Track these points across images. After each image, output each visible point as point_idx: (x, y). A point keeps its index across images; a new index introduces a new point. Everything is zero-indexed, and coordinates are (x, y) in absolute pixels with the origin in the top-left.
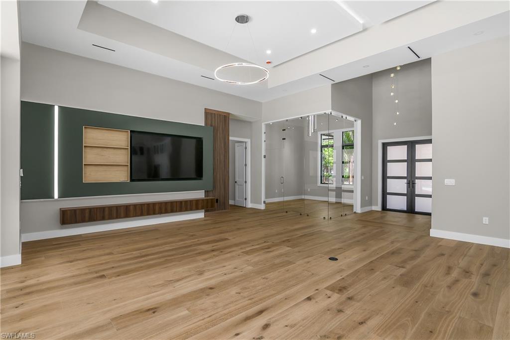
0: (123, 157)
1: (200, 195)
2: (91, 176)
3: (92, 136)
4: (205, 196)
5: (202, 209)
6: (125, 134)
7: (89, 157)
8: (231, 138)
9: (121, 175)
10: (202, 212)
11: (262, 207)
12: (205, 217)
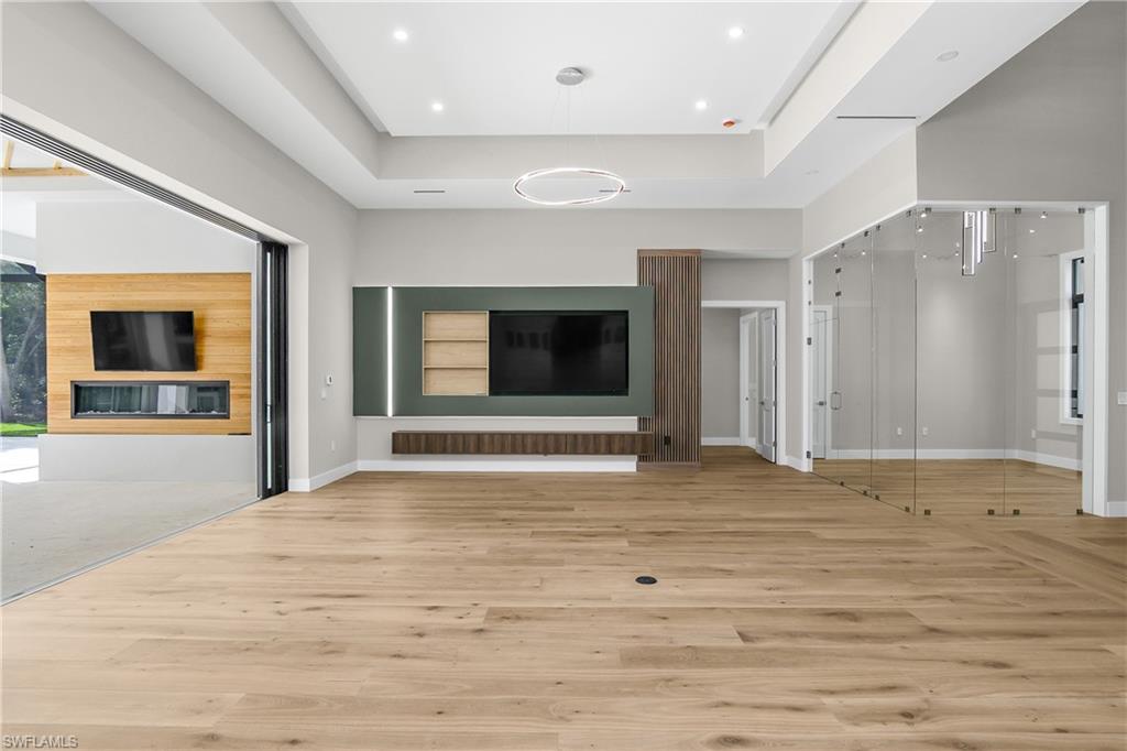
0: (481, 356)
1: (628, 424)
2: (437, 386)
3: (439, 325)
4: (640, 429)
5: (632, 453)
6: (483, 316)
7: (434, 356)
8: (705, 304)
9: (478, 385)
10: (633, 460)
11: (806, 466)
12: (638, 470)
